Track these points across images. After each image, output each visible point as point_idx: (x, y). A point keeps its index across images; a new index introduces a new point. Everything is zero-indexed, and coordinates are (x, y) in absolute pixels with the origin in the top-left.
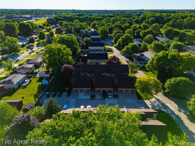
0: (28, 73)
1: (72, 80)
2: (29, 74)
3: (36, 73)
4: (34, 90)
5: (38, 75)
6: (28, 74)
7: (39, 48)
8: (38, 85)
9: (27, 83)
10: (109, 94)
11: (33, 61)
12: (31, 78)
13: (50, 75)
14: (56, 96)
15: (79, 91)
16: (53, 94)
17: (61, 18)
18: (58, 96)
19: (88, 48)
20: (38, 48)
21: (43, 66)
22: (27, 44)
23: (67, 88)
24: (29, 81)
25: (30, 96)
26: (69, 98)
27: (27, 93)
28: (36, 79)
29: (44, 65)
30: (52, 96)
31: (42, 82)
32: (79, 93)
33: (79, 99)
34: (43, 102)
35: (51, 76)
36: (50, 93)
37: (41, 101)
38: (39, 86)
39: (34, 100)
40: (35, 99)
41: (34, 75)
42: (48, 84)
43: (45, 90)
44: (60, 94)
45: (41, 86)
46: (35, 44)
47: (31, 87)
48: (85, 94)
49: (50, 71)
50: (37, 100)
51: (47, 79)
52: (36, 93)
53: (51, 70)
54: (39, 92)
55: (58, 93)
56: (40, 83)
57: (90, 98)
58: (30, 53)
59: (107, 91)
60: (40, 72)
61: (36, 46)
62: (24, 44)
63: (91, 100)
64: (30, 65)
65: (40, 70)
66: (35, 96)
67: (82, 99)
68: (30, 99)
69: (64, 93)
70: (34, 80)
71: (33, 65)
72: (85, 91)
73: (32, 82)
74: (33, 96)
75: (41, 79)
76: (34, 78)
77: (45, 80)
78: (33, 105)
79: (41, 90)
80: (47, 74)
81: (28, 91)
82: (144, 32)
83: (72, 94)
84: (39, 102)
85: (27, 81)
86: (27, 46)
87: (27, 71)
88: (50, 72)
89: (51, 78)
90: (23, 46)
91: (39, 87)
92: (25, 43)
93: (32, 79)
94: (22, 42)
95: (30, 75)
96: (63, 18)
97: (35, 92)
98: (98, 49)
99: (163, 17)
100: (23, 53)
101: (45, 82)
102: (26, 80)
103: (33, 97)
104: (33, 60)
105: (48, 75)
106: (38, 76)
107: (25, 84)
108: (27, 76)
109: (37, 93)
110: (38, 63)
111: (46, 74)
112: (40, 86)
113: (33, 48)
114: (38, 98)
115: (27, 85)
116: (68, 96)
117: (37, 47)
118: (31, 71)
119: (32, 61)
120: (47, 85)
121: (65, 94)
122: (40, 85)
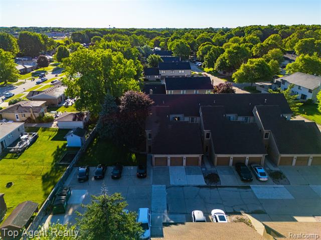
0: (29, 120)
1: (148, 132)
2: (34, 122)
3: (50, 120)
4: (43, 161)
5: (55, 123)
6: (30, 122)
7: (56, 76)
8: (55, 149)
9: (25, 143)
10: (260, 171)
11: (43, 95)
12: (36, 132)
13: (84, 124)
14: (108, 179)
15: (169, 161)
16: (97, 173)
17: (97, 32)
18: (113, 178)
19: (158, 74)
20: (54, 75)
21: (67, 106)
22: (32, 69)
23: (134, 156)
24: (31, 138)
25: (31, 179)
26: (146, 182)
27: (22, 169)
28: (50, 133)
29: (70, 104)
30: (96, 178)
31: (66, 140)
32: (170, 167)
33: (174, 186)
34: (68, 197)
35: (87, 125)
36: (88, 170)
37: (63, 197)
38: (58, 149)
39: (43, 193)
40: (45, 189)
41: (45, 125)
42: (82, 145)
43: (74, 162)
44: (116, 172)
45: (63, 152)
46: (48, 69)
47: (36, 153)
48: (188, 172)
49: (83, 115)
50: (51, 191)
51: (79, 132)
52: (49, 170)
53: (86, 112)
54: (56, 168)
55: (111, 169)
56: (61, 144)
57: (204, 184)
58: (38, 83)
59: (247, 161)
60: (58, 118)
61: (51, 72)
62: (26, 69)
63: (211, 187)
64: (36, 102)
65: (60, 113)
66: (46, 179)
67: (183, 186)
68: (31, 189)
69: (129, 168)
70: (44, 137)
71: (43, 102)
72: (184, 161)
73: (38, 141)
74: (40, 178)
75: (61, 134)
76: (44, 131)
77: (75, 133)
78: (37, 211)
79: (63, 160)
80: (78, 120)
81: (26, 165)
82: (262, 45)
83: (151, 172)
84: (58, 198)
85: (26, 139)
86: (34, 72)
87: (28, 115)
88: (85, 116)
89: (89, 132)
90: (24, 72)
91: (58, 154)
92: (28, 67)
93: (39, 133)
94: (23, 65)
95: (34, 125)
96: (100, 33)
97: (46, 169)
98: (179, 74)
99: (275, 29)
100: (24, 83)
101: (73, 140)
102: (24, 137)
103: (41, 182)
104: (44, 93)
105: (80, 124)
106: (54, 125)
107: (21, 147)
108: (25, 127)
109: (52, 171)
110: (55, 99)
111: (74, 120)
112: (61, 150)
113: (46, 75)
114: (54, 184)
115: (24, 149)
116: (142, 175)
117: (52, 74)
118: (37, 115)
119: (42, 93)
120: (79, 148)
121: (132, 170)
122: (60, 147)
